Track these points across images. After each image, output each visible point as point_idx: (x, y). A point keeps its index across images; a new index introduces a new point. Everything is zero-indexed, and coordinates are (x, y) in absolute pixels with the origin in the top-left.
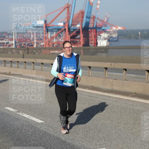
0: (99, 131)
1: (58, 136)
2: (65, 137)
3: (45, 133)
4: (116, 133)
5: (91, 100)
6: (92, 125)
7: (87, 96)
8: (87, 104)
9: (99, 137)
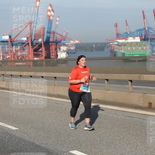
0: (69, 135)
1: (33, 141)
2: (39, 142)
3: (21, 139)
4: (84, 136)
5: (59, 107)
6: (62, 130)
7: (55, 104)
8: (56, 111)
9: (70, 140)
